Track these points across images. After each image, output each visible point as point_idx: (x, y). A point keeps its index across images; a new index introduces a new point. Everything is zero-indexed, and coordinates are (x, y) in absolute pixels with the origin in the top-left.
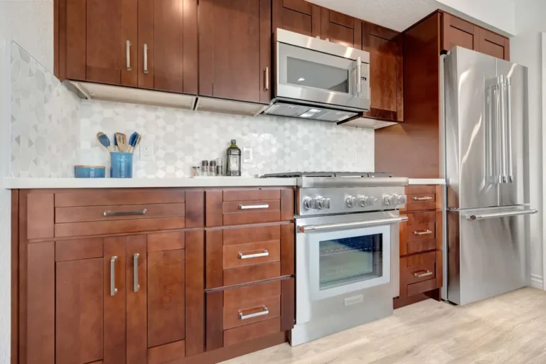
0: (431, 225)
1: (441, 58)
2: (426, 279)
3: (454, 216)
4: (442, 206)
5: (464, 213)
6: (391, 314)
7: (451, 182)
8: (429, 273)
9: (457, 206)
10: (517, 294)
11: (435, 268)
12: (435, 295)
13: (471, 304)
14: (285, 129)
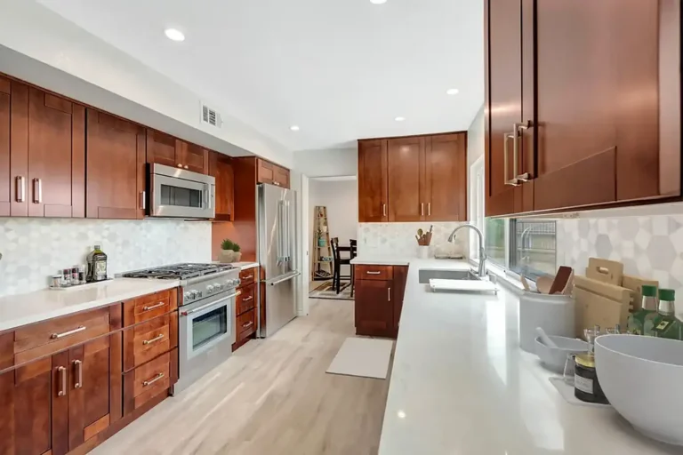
0: (252, 292)
1: (257, 186)
2: (249, 328)
3: (263, 284)
4: (257, 280)
5: (268, 282)
6: (231, 355)
7: (262, 264)
8: (251, 323)
9: (265, 279)
10: (291, 323)
11: (254, 318)
12: (253, 336)
13: (271, 335)
14: (141, 229)
